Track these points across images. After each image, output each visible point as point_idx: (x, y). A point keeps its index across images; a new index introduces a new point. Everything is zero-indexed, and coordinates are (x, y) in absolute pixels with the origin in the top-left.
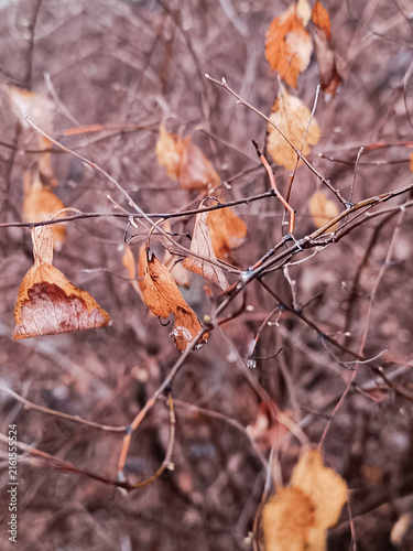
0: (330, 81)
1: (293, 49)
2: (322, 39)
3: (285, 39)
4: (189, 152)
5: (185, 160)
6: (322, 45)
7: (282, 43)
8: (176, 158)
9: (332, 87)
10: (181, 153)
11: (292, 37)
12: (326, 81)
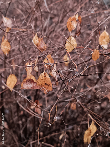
0: (78, 33)
1: (72, 24)
2: (79, 24)
3: (71, 22)
4: (42, 41)
5: (40, 43)
6: (79, 25)
7: (70, 23)
8: (38, 42)
9: (78, 34)
10: (40, 41)
11: (73, 22)
12: (77, 33)
